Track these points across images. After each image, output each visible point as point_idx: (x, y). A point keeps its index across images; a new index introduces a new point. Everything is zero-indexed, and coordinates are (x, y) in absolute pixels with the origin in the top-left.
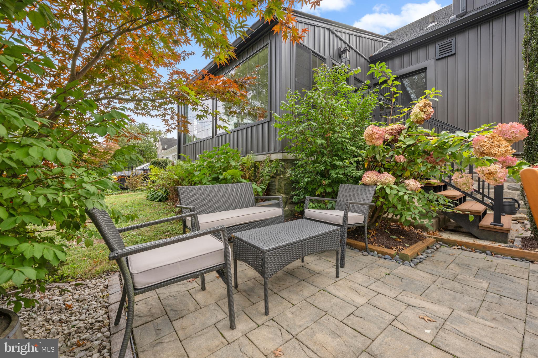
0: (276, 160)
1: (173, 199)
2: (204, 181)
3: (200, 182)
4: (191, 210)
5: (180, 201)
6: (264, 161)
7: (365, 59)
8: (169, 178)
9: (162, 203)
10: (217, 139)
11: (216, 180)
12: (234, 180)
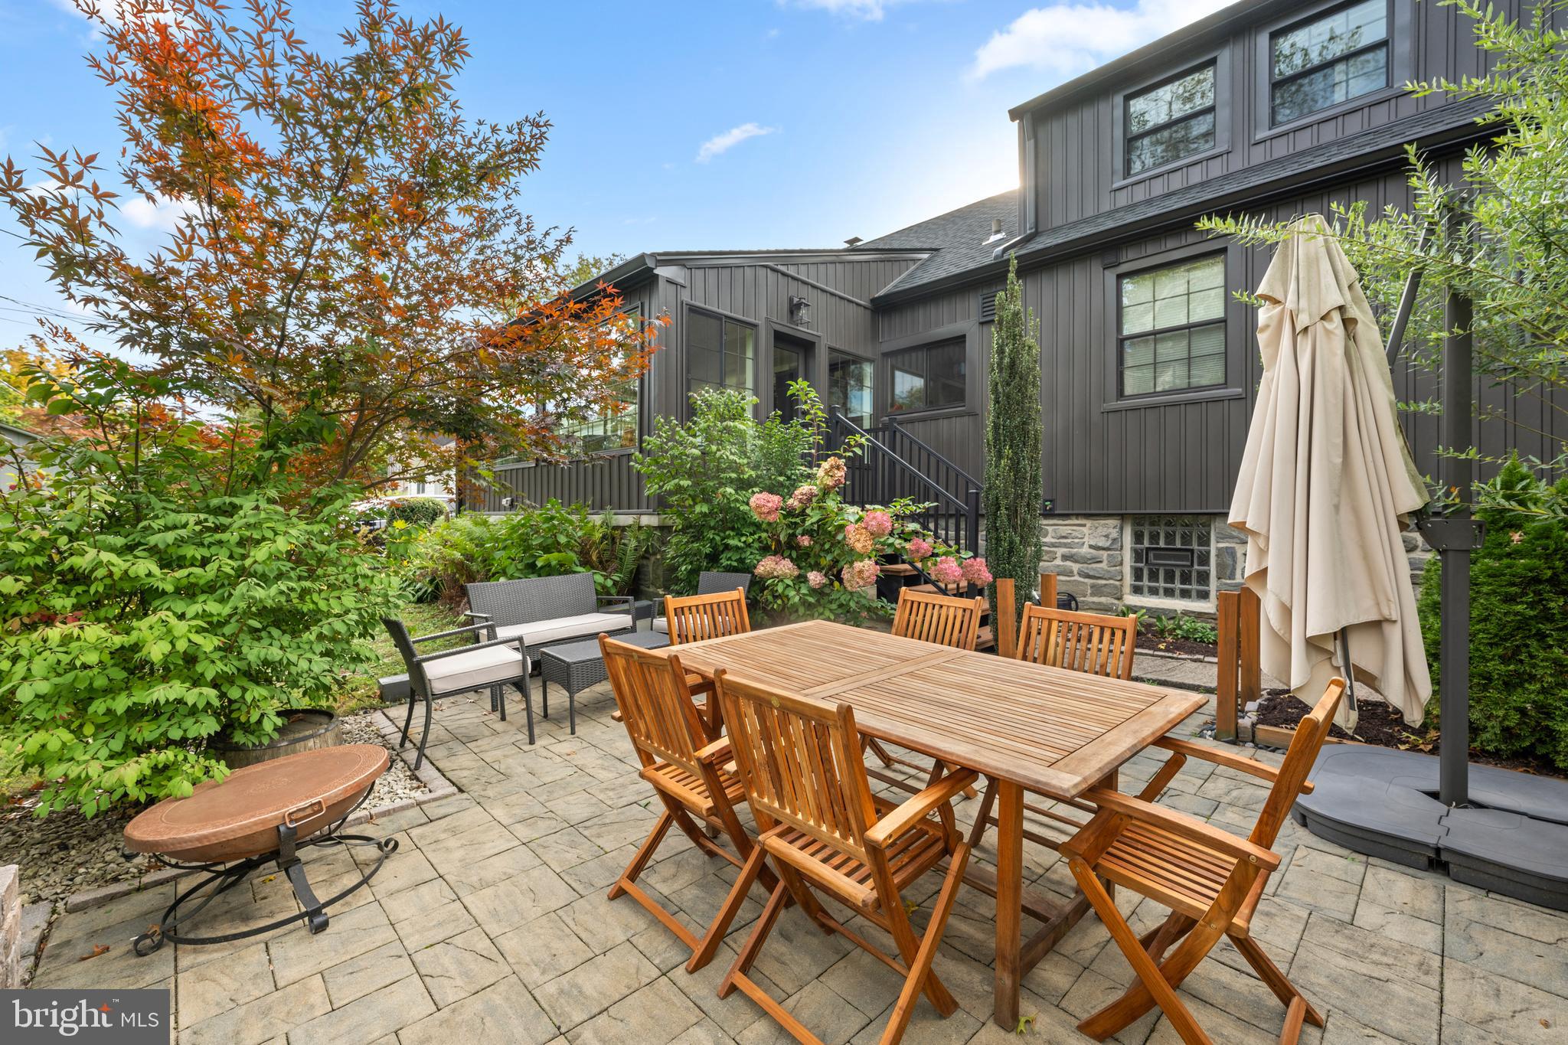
0: (648, 526)
1: (451, 598)
2: (510, 571)
3: (504, 573)
4: (487, 619)
5: (469, 602)
6: (630, 526)
7: (858, 304)
8: (444, 558)
9: (424, 606)
10: (545, 470)
11: (532, 568)
12: (562, 569)
